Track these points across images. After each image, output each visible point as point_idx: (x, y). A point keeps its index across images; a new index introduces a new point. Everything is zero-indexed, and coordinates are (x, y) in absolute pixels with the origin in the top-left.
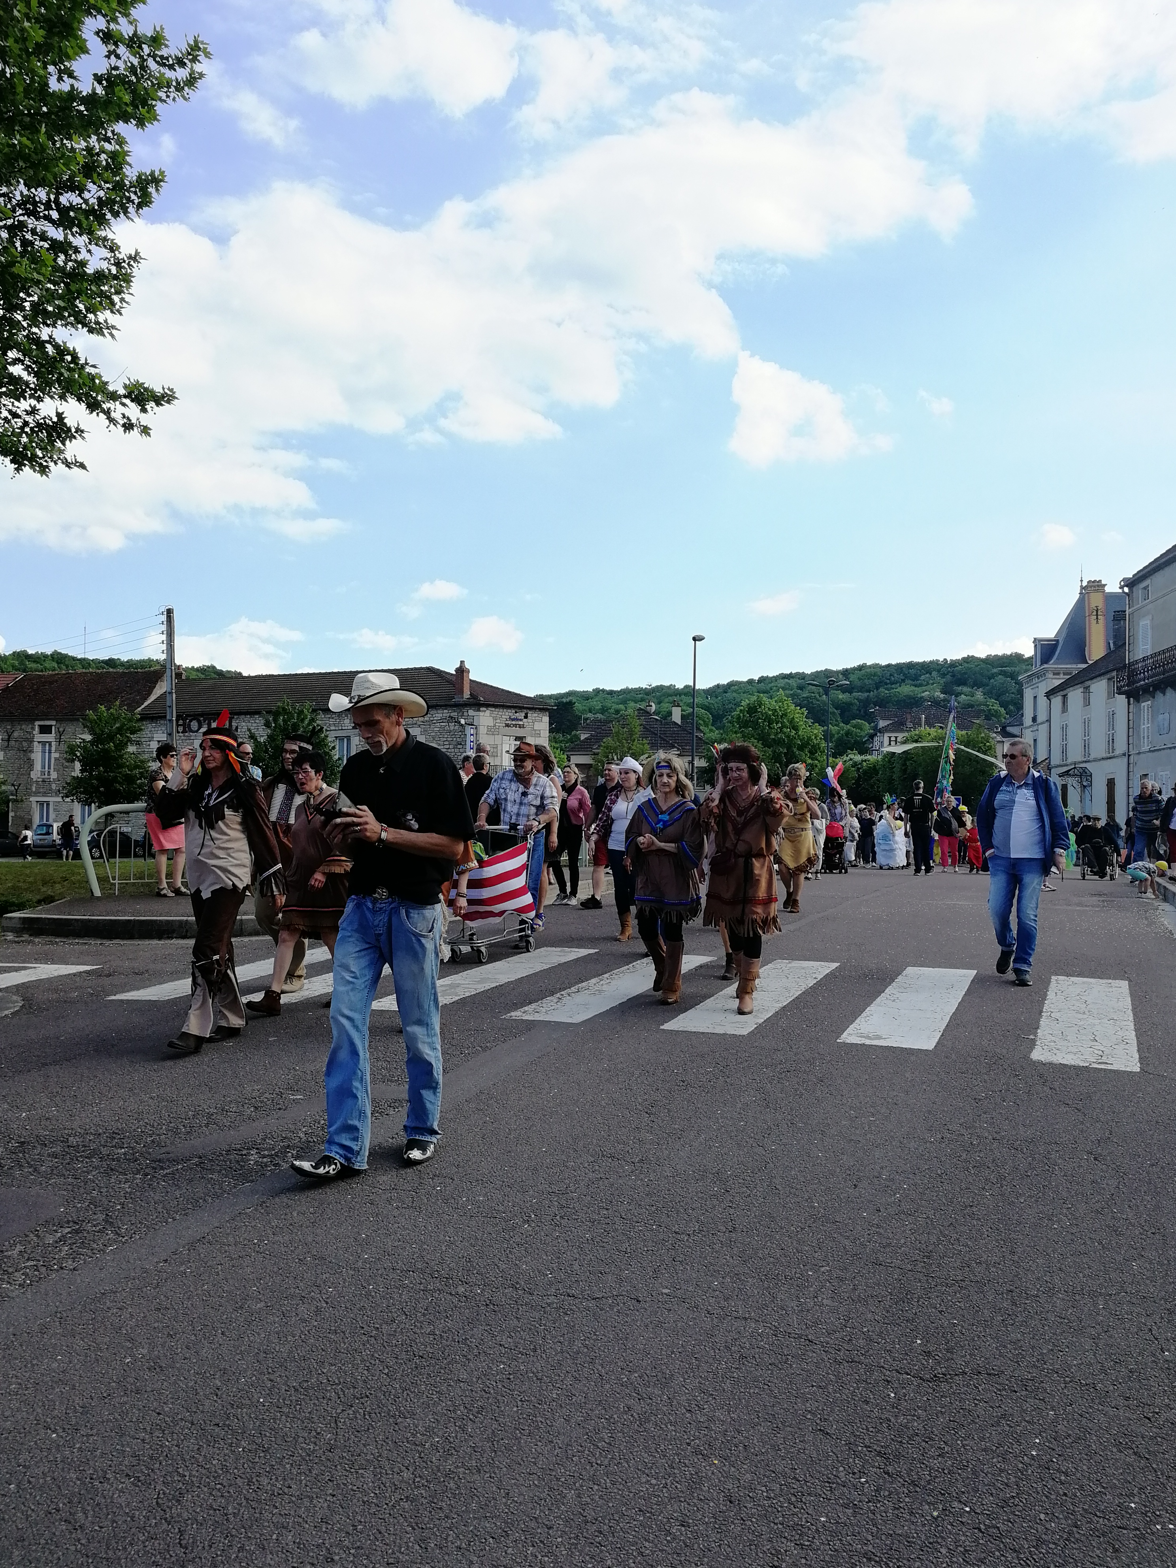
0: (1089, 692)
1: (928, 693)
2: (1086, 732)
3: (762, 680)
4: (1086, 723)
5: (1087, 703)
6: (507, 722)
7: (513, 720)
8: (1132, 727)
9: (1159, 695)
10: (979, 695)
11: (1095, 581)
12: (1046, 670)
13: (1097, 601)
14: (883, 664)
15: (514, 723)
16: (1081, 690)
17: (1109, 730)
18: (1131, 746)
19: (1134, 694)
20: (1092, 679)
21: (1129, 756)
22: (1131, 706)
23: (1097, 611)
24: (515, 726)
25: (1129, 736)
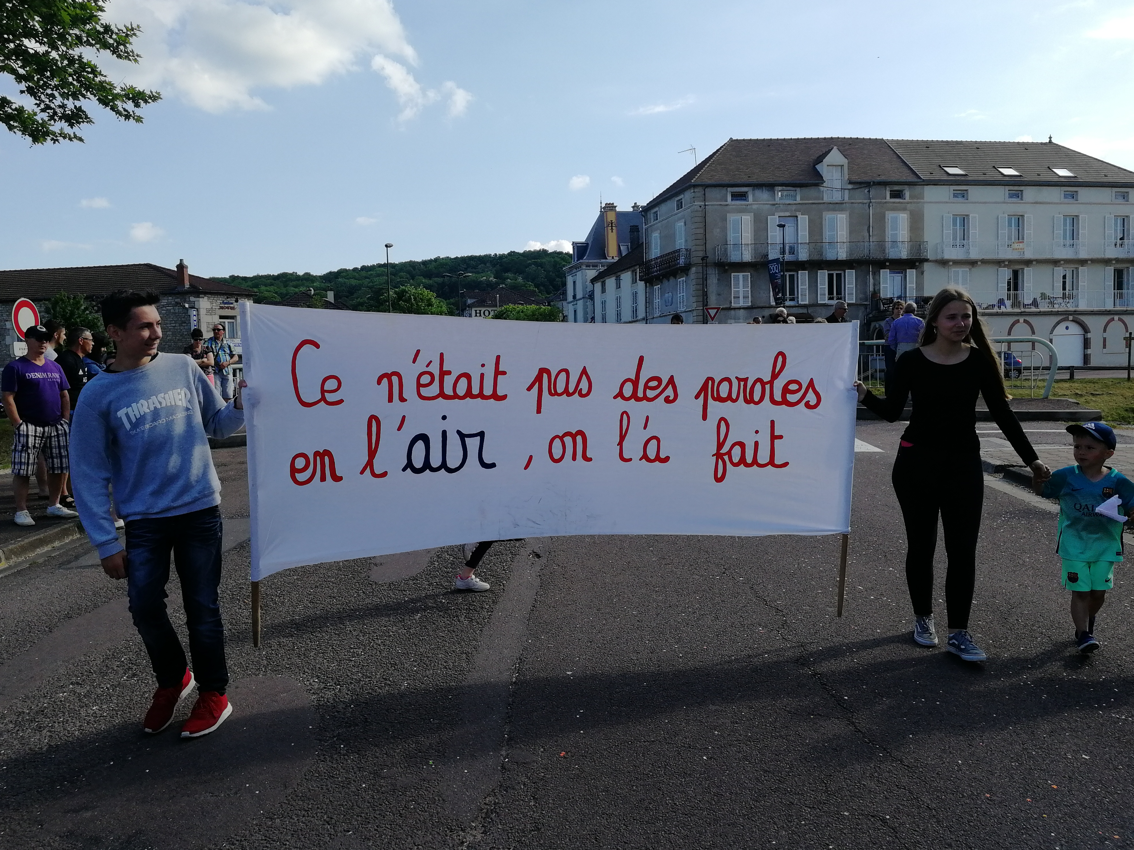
0: (620, 280)
1: (485, 278)
2: (619, 305)
3: (364, 268)
4: (618, 300)
5: (618, 286)
6: (221, 305)
7: (226, 303)
8: (649, 302)
9: (665, 282)
10: (520, 280)
11: (610, 204)
12: (582, 264)
13: (611, 217)
14: (452, 257)
15: (226, 305)
16: (614, 278)
17: (633, 304)
18: (648, 313)
19: (650, 280)
20: (622, 271)
21: (647, 320)
22: (648, 288)
23: (612, 223)
24: (228, 308)
25: (646, 307)
